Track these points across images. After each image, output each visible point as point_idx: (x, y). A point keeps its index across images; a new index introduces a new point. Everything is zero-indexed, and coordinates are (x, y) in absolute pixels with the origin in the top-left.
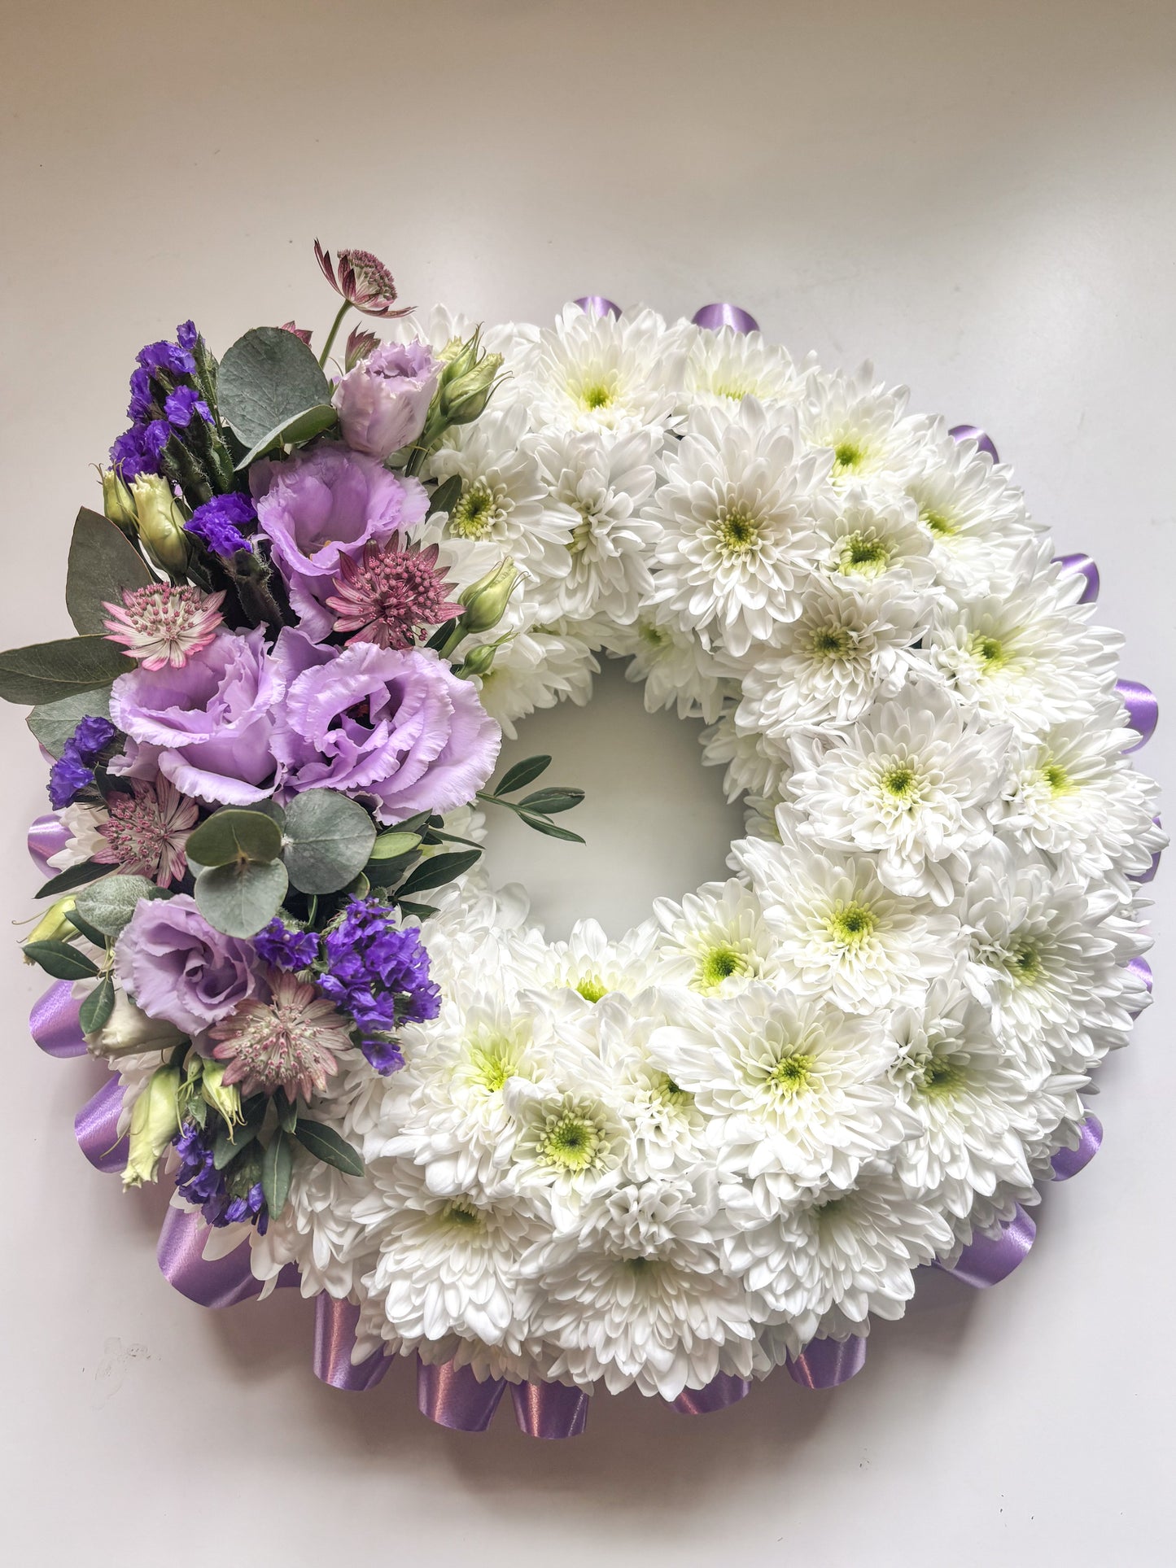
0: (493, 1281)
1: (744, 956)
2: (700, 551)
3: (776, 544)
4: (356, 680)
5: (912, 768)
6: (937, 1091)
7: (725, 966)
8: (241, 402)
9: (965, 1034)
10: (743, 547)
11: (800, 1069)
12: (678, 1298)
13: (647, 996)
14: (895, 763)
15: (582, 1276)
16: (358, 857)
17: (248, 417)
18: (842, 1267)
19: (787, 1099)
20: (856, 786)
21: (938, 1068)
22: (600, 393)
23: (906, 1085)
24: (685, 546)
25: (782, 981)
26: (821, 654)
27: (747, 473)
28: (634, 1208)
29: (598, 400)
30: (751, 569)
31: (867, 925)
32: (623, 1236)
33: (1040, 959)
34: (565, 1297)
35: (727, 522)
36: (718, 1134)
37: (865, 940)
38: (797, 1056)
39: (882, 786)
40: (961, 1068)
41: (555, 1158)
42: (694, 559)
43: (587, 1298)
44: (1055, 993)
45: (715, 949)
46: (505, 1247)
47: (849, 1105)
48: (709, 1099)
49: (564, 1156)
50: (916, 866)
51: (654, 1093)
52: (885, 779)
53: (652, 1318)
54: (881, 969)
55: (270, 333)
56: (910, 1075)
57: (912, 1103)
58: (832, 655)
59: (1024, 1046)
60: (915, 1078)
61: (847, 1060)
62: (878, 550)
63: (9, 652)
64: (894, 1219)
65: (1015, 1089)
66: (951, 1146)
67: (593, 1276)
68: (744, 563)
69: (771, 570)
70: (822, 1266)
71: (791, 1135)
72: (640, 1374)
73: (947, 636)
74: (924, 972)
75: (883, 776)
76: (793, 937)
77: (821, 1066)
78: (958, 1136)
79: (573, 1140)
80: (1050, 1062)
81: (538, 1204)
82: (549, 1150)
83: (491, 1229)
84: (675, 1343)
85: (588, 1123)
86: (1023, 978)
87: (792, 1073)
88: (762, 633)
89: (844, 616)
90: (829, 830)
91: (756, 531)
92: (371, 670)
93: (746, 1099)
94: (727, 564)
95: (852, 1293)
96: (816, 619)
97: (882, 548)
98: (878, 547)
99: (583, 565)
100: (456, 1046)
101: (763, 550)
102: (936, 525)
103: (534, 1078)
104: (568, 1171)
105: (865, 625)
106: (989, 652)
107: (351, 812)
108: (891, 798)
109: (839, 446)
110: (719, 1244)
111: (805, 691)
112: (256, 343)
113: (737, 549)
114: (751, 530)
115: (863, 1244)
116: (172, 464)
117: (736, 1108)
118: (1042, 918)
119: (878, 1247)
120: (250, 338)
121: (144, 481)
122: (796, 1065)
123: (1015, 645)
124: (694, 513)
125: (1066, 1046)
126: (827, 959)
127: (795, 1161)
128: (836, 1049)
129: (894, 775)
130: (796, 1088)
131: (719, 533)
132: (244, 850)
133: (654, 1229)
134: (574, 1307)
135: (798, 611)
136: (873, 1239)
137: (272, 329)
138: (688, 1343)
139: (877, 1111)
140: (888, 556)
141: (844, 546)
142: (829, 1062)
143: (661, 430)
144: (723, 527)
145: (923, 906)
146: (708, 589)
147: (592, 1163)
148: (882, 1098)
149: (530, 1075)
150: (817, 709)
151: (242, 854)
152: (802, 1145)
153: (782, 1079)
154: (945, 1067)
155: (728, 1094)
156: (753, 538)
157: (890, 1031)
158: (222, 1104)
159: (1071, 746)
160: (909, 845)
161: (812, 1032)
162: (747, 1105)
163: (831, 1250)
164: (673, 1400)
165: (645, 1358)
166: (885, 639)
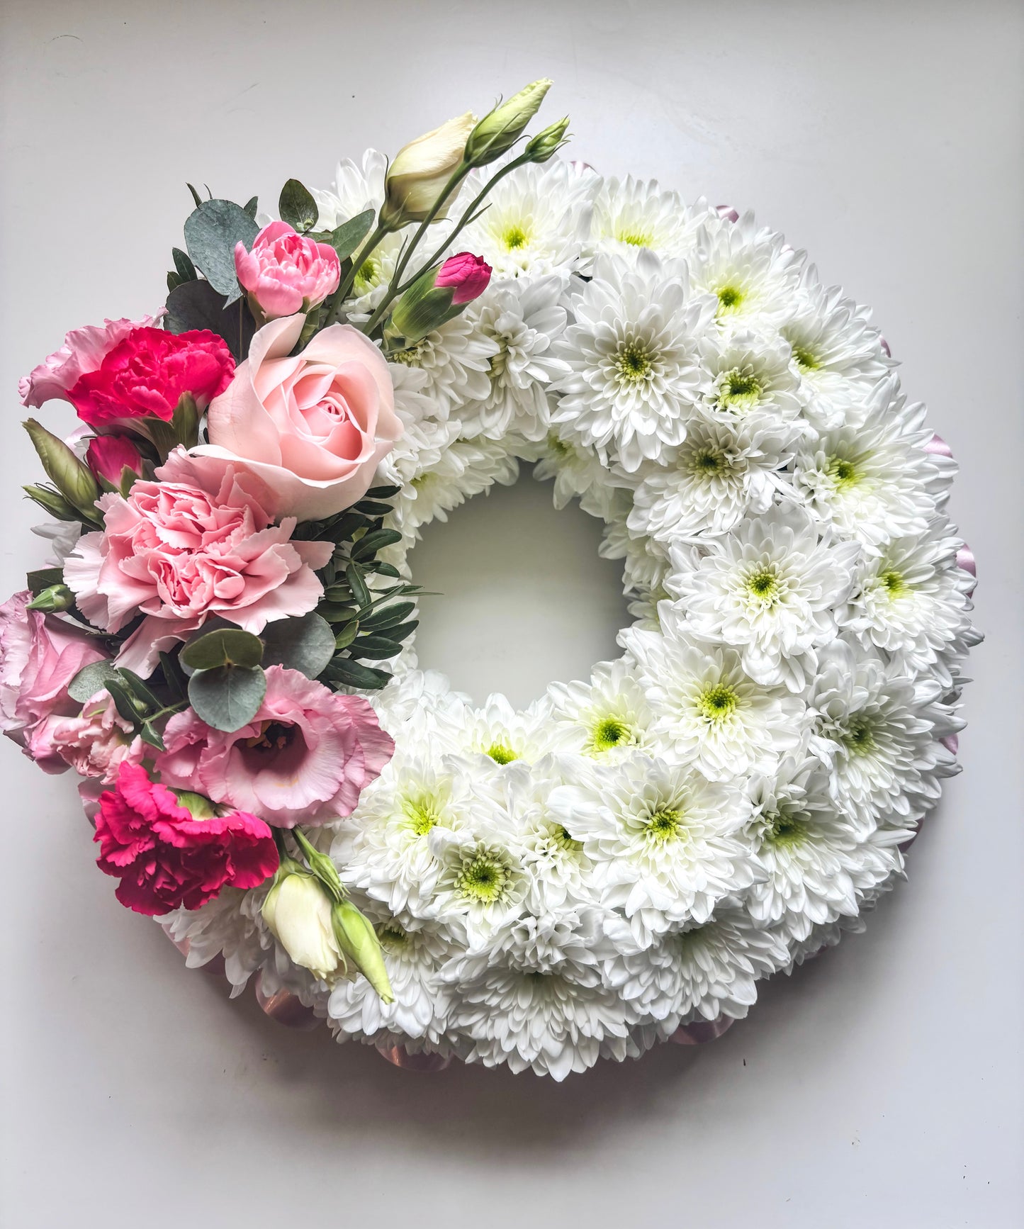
0: (418, 988)
1: (628, 726)
2: (601, 379)
3: (667, 375)
5: (774, 573)
6: (782, 840)
7: (612, 734)
9: (808, 796)
10: (639, 376)
11: (671, 822)
12: (567, 1003)
13: (547, 760)
14: (760, 569)
15: (490, 985)
18: (699, 979)
19: (658, 847)
20: (727, 587)
21: (785, 823)
22: (517, 234)
23: (757, 838)
24: (588, 376)
25: (659, 751)
26: (701, 471)
27: (643, 315)
28: (533, 936)
29: (516, 241)
30: (645, 397)
31: (730, 703)
32: (523, 956)
33: (871, 735)
34: (476, 1000)
35: (625, 355)
36: (604, 875)
37: (728, 716)
38: (669, 811)
39: (748, 587)
40: (803, 823)
41: (470, 892)
42: (596, 387)
43: (494, 1001)
44: (882, 763)
45: (604, 720)
46: (429, 961)
47: (709, 852)
48: (595, 846)
49: (478, 891)
50: (774, 657)
51: (551, 840)
52: (750, 581)
53: (547, 1016)
54: (740, 742)
56: (761, 831)
57: (762, 853)
58: (711, 473)
59: (856, 806)
60: (766, 832)
61: (709, 817)
62: (753, 385)
64: (743, 943)
65: (846, 839)
66: (792, 886)
67: (498, 985)
68: (639, 392)
69: (661, 400)
70: (683, 978)
71: (662, 876)
72: (536, 1060)
73: (809, 460)
74: (776, 746)
75: (749, 579)
76: (668, 713)
77: (688, 820)
78: (797, 877)
79: (485, 877)
80: (876, 818)
81: (455, 929)
82: (465, 885)
83: (417, 946)
84: (564, 1036)
85: (497, 865)
86: (858, 750)
87: (664, 824)
88: (653, 455)
89: (722, 440)
90: (703, 627)
91: (650, 364)
93: (624, 847)
94: (624, 392)
95: (708, 998)
96: (697, 441)
97: (757, 383)
98: (753, 382)
99: (500, 388)
100: (391, 800)
101: (655, 380)
102: (805, 361)
103: (454, 827)
104: (480, 902)
105: (739, 450)
106: (843, 473)
108: (755, 597)
109: (723, 289)
110: (601, 964)
111: (687, 503)
113: (633, 378)
114: (645, 362)
115: (718, 962)
117: (616, 855)
118: (876, 703)
119: (730, 964)
122: (668, 818)
123: (866, 467)
124: (596, 346)
125: (888, 806)
126: (697, 732)
127: (663, 898)
128: (700, 807)
129: (758, 579)
130: (667, 837)
131: (618, 364)
133: (549, 951)
134: (484, 1008)
135: (683, 436)
136: (725, 958)
138: (575, 1037)
139: (732, 861)
140: (761, 390)
141: (724, 381)
142: (695, 816)
143: (569, 273)
144: (621, 359)
145: (778, 691)
146: (608, 414)
147: (499, 896)
148: (737, 849)
149: (451, 824)
150: (697, 520)
152: (670, 885)
153: (656, 830)
154: (790, 822)
155: (610, 844)
156: (647, 369)
157: (747, 794)
159: (907, 555)
160: (768, 639)
161: (682, 793)
162: (626, 852)
163: (691, 965)
164: (561, 1081)
165: (540, 1048)
166: (755, 463)
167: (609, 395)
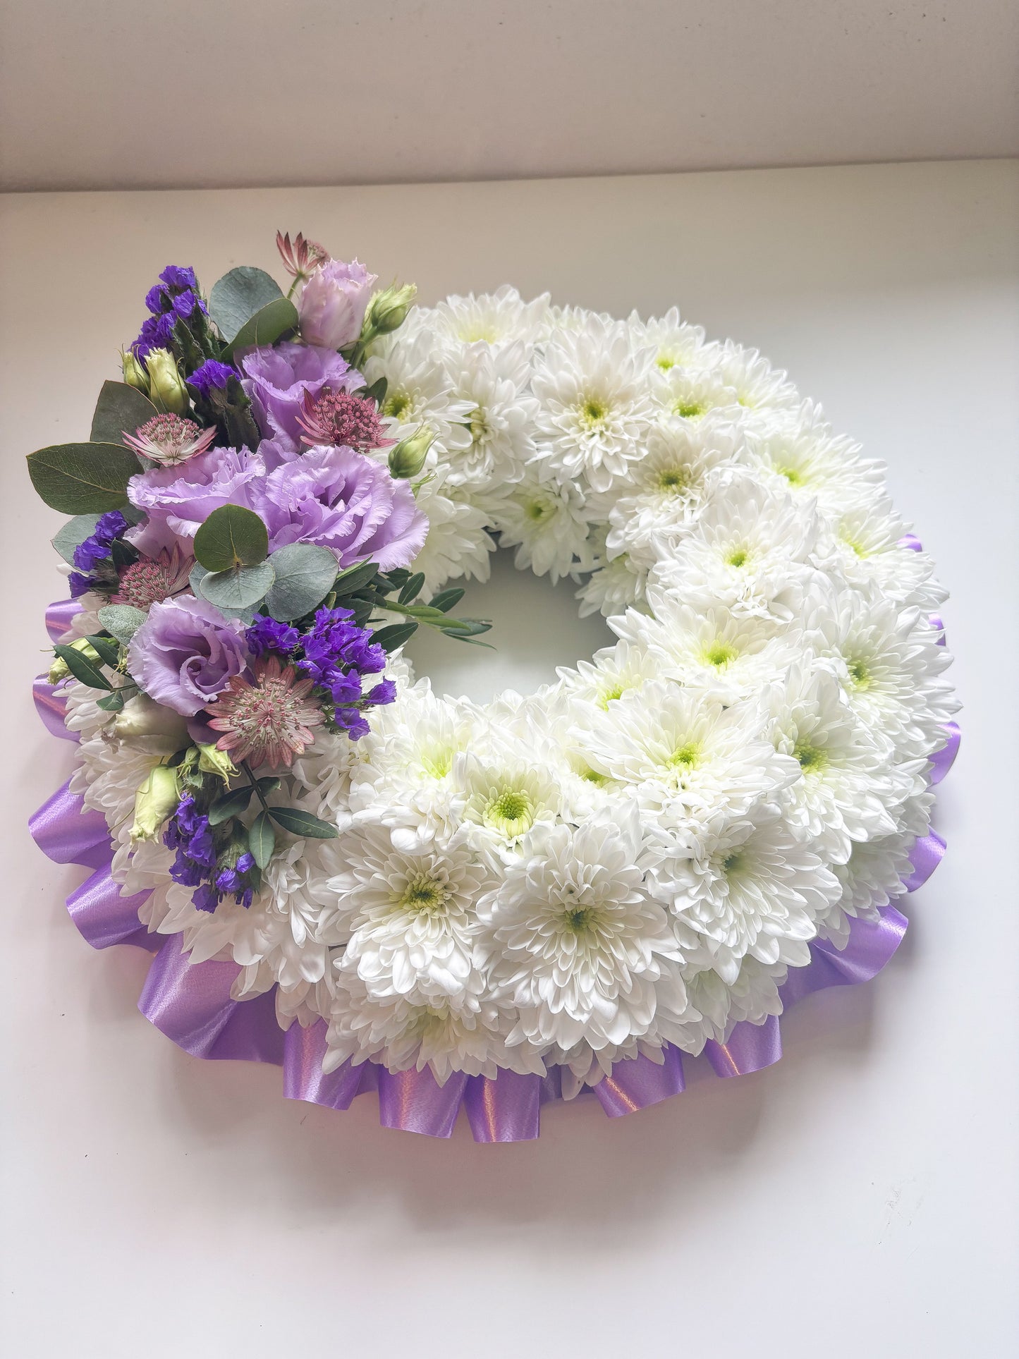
0: (452, 942)
2: (568, 424)
3: (624, 411)
4: (318, 472)
5: (747, 547)
9: (821, 713)
10: (598, 421)
11: (693, 756)
12: (615, 942)
14: (734, 547)
15: (531, 925)
16: (326, 584)
18: (752, 912)
19: (685, 772)
21: (804, 747)
24: (556, 420)
26: (665, 488)
27: (596, 367)
30: (607, 434)
31: (730, 659)
33: (869, 670)
34: (517, 948)
35: (585, 405)
37: (730, 668)
38: (688, 743)
39: (726, 564)
40: (822, 748)
41: (500, 824)
42: (564, 430)
43: (537, 950)
44: (885, 695)
45: (610, 689)
46: (461, 910)
49: (508, 824)
52: (727, 561)
53: (594, 969)
55: (248, 271)
58: (675, 488)
64: (790, 869)
66: (826, 806)
67: (539, 927)
69: (621, 429)
72: (589, 1025)
73: (757, 458)
75: (726, 558)
79: (512, 814)
82: (494, 818)
84: (617, 990)
85: (524, 792)
87: (686, 758)
88: (621, 472)
89: (679, 453)
91: (606, 409)
92: (331, 464)
95: (764, 939)
96: (658, 464)
97: (700, 407)
98: (697, 408)
99: (480, 445)
100: (409, 748)
101: (613, 419)
105: (696, 456)
106: (791, 477)
107: (318, 554)
108: (734, 570)
109: (659, 359)
112: (238, 277)
113: (594, 423)
114: (603, 408)
115: (766, 894)
116: (178, 341)
118: (864, 632)
119: (780, 898)
120: (233, 274)
121: (155, 353)
122: (689, 752)
123: (808, 471)
124: (560, 398)
125: (903, 735)
128: (718, 731)
129: (733, 554)
130: (691, 767)
131: (580, 413)
132: (238, 556)
134: (525, 960)
135: (645, 451)
136: (775, 891)
137: (250, 268)
138: (629, 983)
140: (706, 411)
141: (674, 407)
142: (713, 742)
144: (582, 408)
146: (576, 450)
151: (237, 562)
153: (680, 763)
154: (810, 748)
156: (605, 413)
158: (218, 762)
161: (698, 722)
163: (740, 900)
165: (591, 1006)
166: (710, 463)
167: (576, 436)
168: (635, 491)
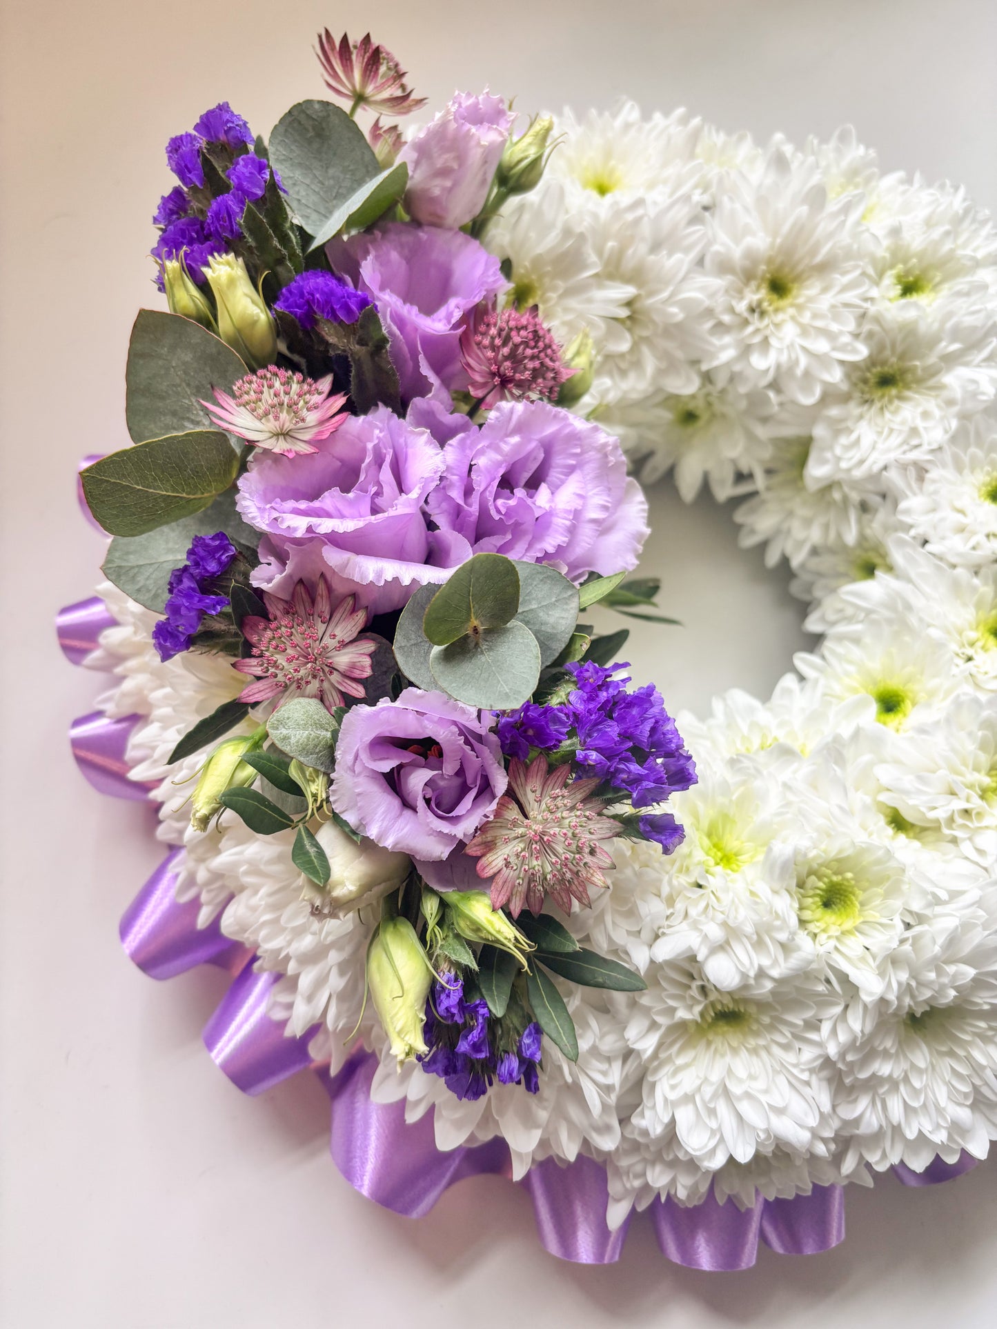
1: (911, 686)
4: (506, 443)
7: (888, 705)
8: (294, 184)
10: (787, 302)
16: (563, 622)
17: (303, 201)
22: (602, 183)
26: (880, 393)
27: (787, 227)
34: (865, 1074)
35: (767, 281)
46: (787, 1036)
48: (952, 820)
55: (317, 106)
58: (892, 392)
62: (921, 282)
63: (117, 454)
68: (794, 316)
75: (980, 490)
79: (827, 901)
85: (847, 875)
89: (900, 350)
91: (797, 284)
92: (519, 429)
94: (775, 320)
97: (925, 279)
98: (920, 279)
101: (810, 300)
107: (541, 577)
112: (302, 118)
113: (781, 304)
114: (791, 284)
116: (250, 240)
120: (295, 113)
121: (219, 263)
124: (740, 273)
131: (763, 291)
132: (476, 619)
134: (873, 1084)
135: (864, 349)
137: (319, 102)
140: (932, 284)
141: (892, 281)
144: (764, 286)
146: (763, 347)
150: (902, 439)
151: (475, 622)
156: (795, 291)
158: (497, 931)
164: (986, 1157)
165: (949, 1120)
167: (761, 324)
168: (845, 398)
